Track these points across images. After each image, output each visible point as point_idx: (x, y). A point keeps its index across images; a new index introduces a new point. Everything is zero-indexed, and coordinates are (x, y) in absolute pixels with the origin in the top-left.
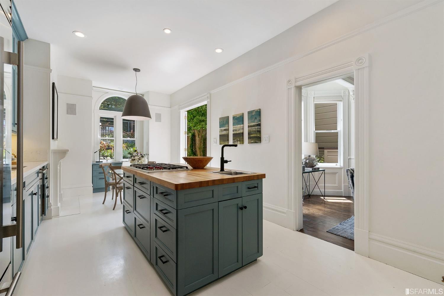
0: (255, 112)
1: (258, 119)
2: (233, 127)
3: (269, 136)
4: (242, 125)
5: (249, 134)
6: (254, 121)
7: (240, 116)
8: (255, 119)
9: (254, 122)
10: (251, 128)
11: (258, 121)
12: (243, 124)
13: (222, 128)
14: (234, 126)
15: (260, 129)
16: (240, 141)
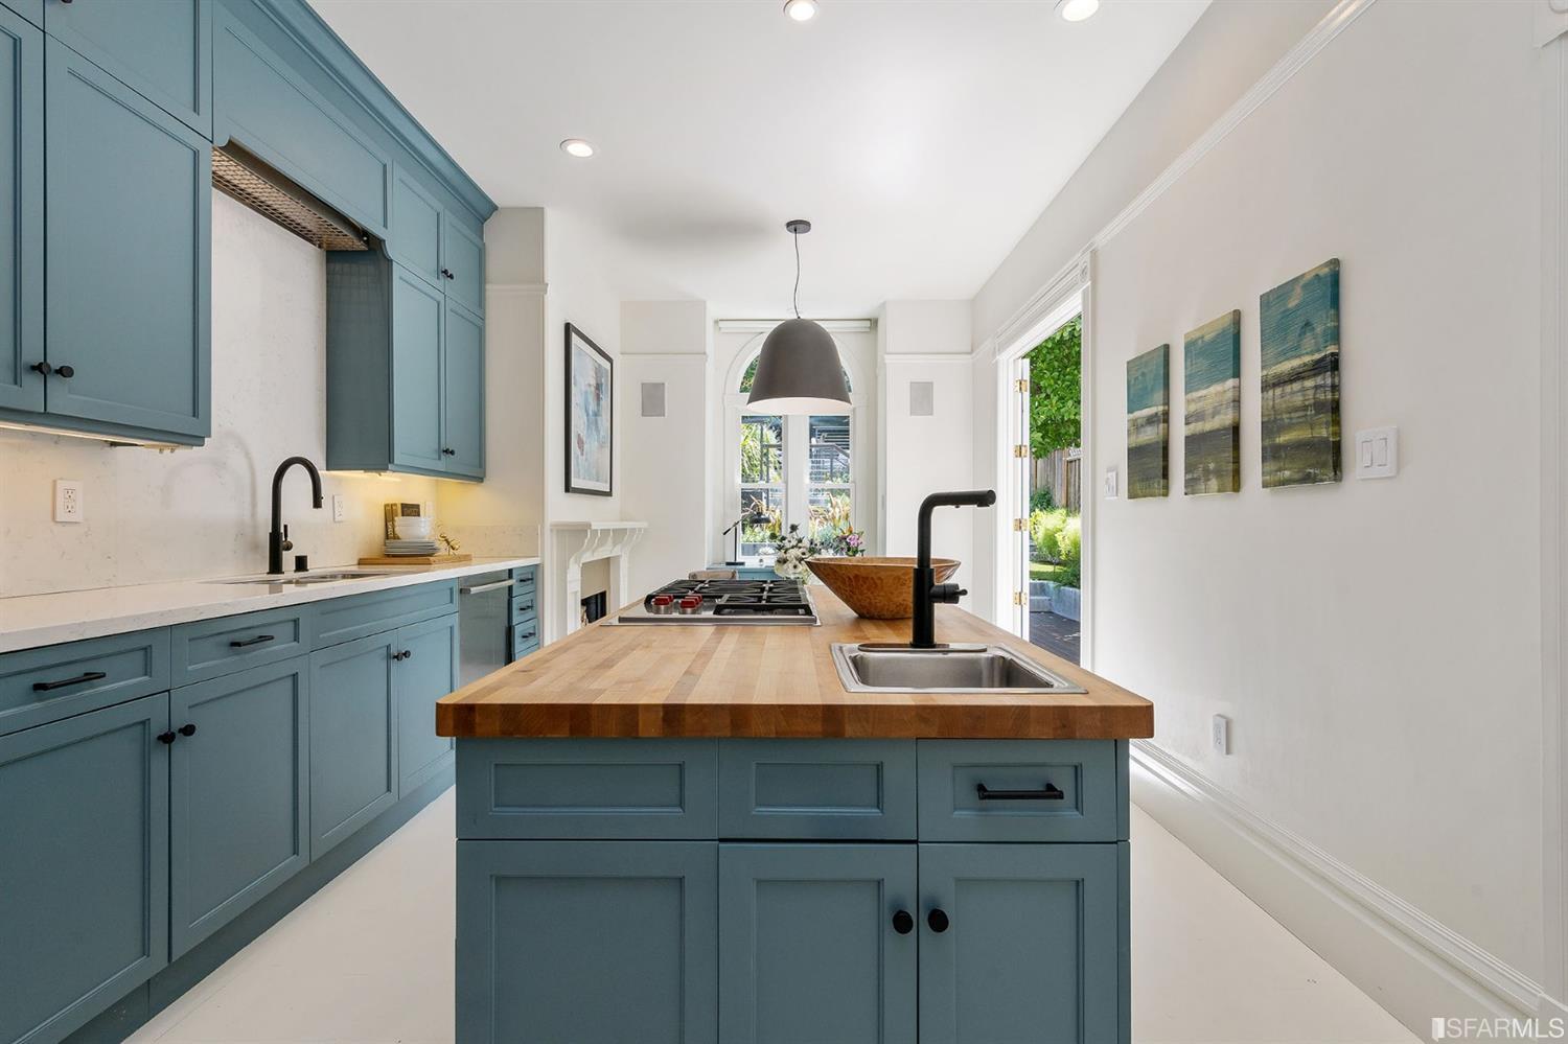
0: (1305, 286)
1: (1319, 329)
2: (1188, 402)
3: (1398, 433)
4: (1231, 383)
5: (1269, 428)
6: (1298, 347)
7: (1222, 334)
8: (1302, 334)
9: (1295, 351)
10: (1278, 391)
11: (1321, 340)
12: (1237, 374)
13: (1138, 414)
14: (1189, 396)
15: (1335, 388)
16: (1218, 473)
